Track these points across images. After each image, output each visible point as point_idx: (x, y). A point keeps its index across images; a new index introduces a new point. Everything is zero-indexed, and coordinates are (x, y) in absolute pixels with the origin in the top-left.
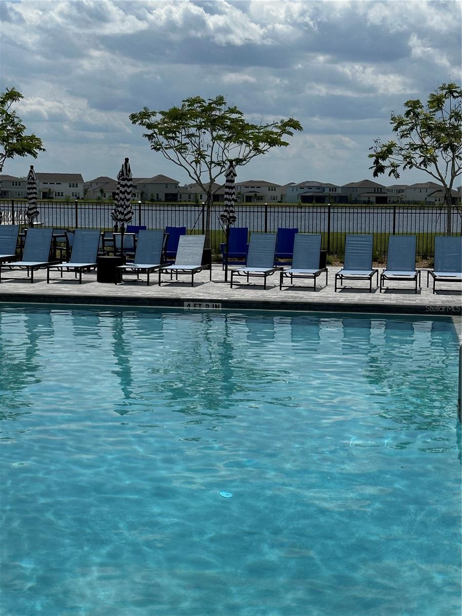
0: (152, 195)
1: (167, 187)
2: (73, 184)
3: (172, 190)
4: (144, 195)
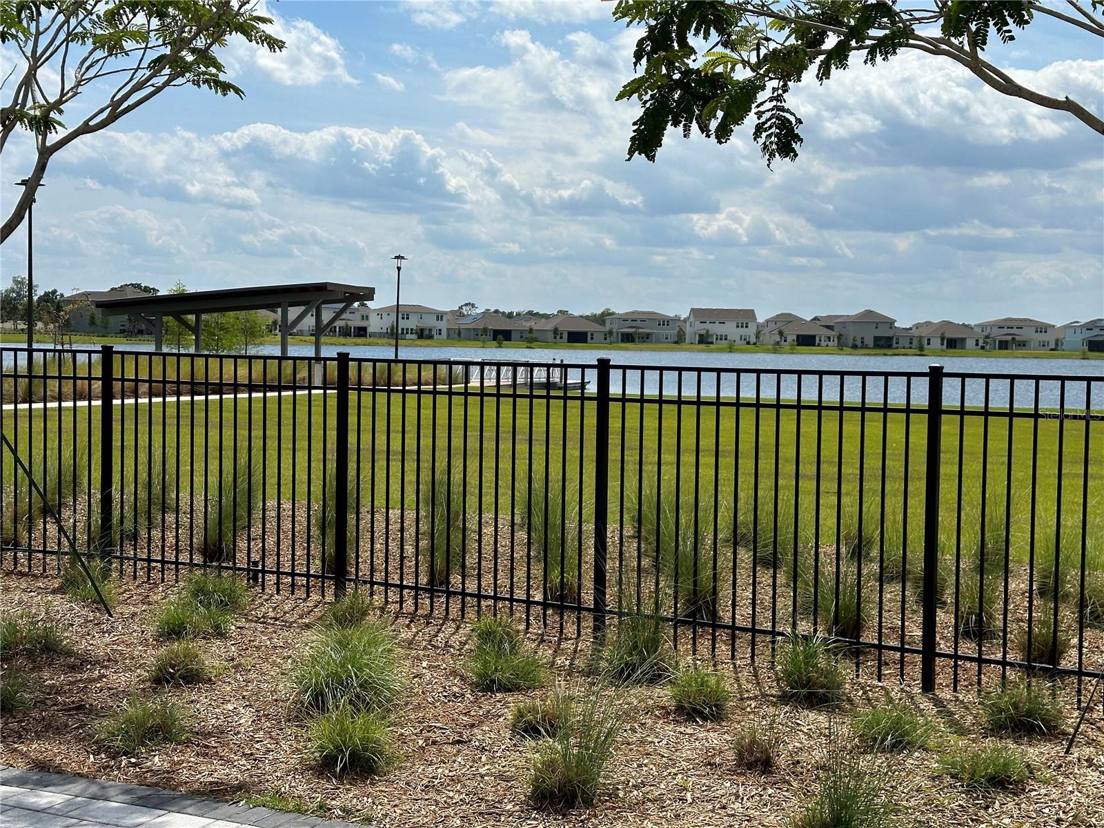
0: (854, 339)
1: (877, 328)
2: (742, 323)
3: (883, 332)
4: (843, 339)
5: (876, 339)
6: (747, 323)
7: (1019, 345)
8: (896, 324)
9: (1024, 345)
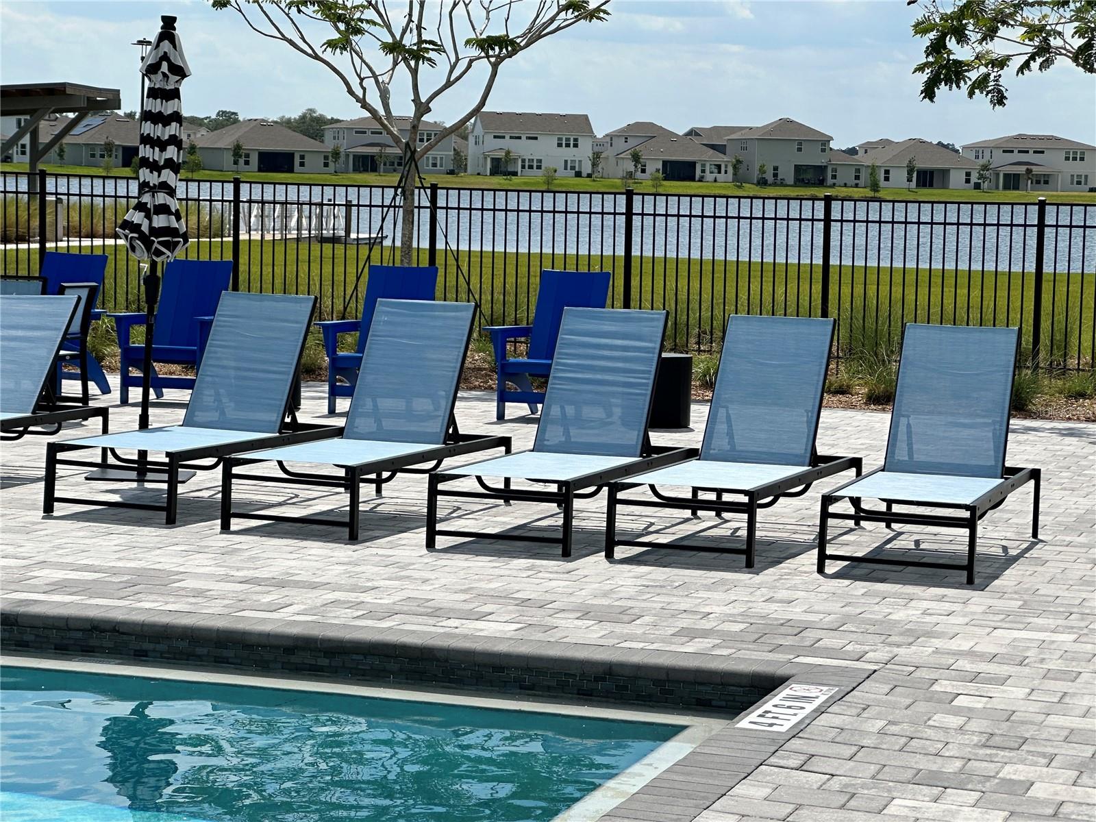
0: (762, 170)
1: (800, 150)
2: (568, 140)
3: (812, 158)
4: (742, 169)
5: (798, 169)
6: (576, 140)
7: (1038, 182)
8: (833, 145)
9: (1046, 182)
